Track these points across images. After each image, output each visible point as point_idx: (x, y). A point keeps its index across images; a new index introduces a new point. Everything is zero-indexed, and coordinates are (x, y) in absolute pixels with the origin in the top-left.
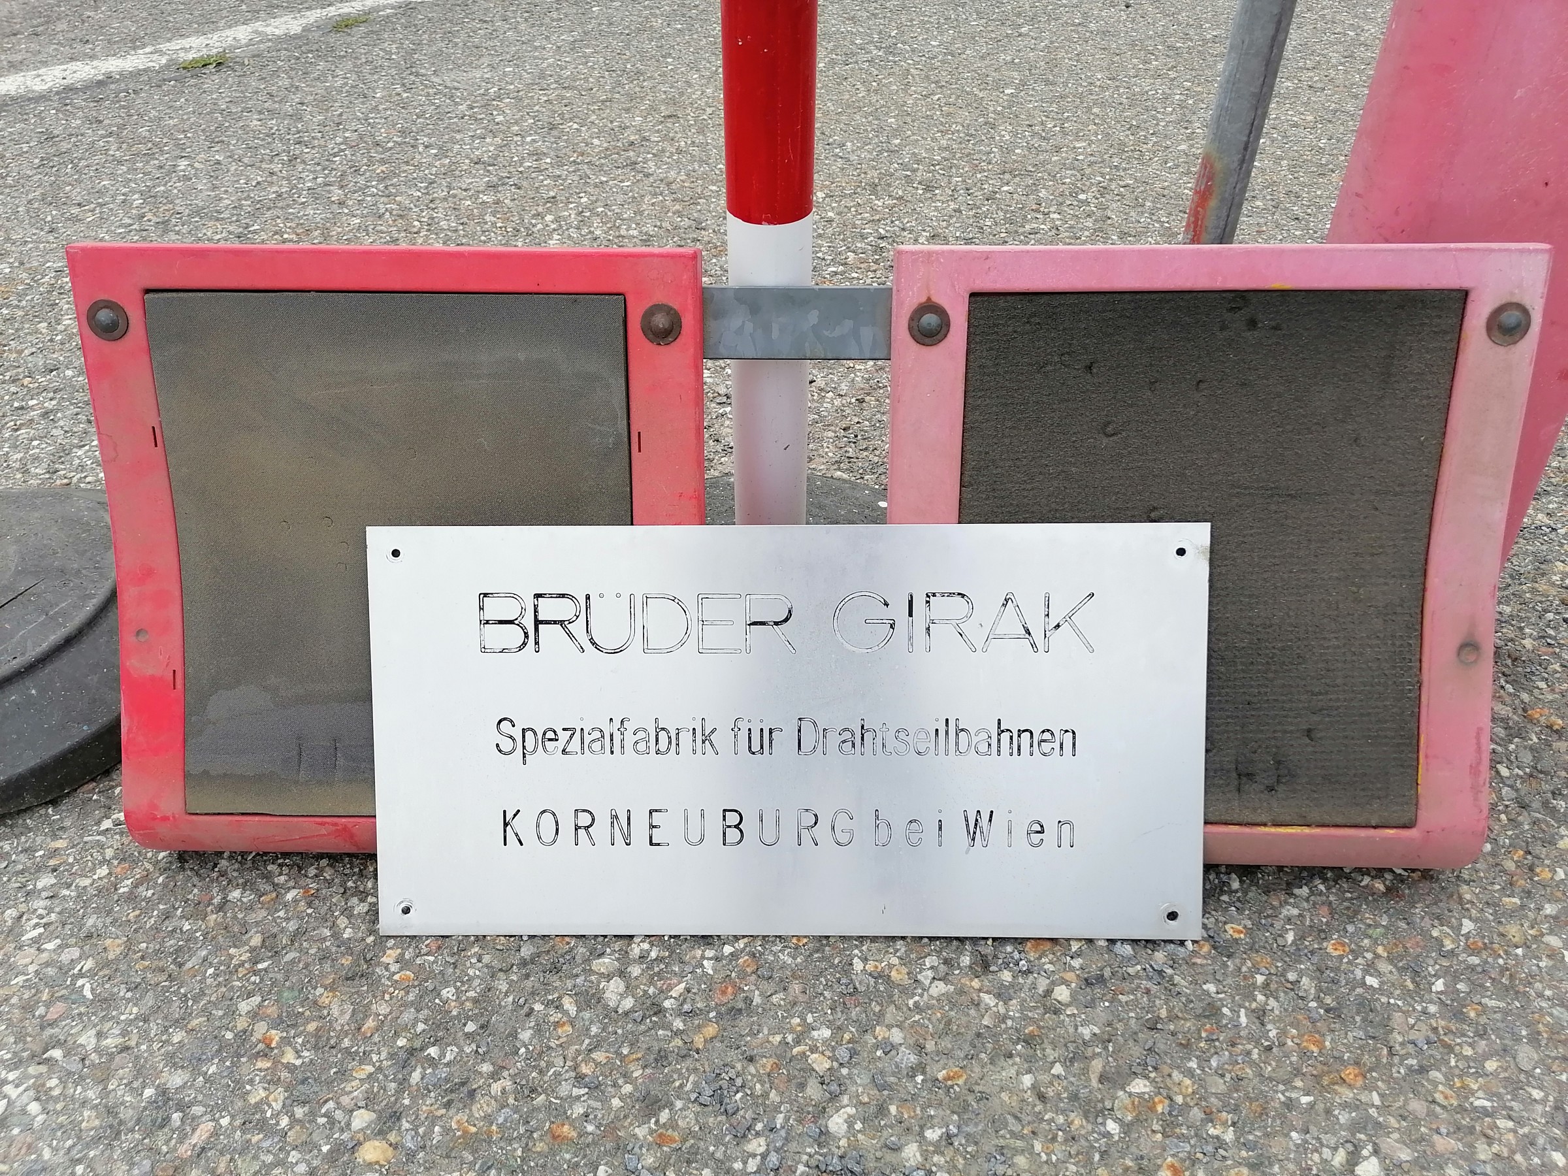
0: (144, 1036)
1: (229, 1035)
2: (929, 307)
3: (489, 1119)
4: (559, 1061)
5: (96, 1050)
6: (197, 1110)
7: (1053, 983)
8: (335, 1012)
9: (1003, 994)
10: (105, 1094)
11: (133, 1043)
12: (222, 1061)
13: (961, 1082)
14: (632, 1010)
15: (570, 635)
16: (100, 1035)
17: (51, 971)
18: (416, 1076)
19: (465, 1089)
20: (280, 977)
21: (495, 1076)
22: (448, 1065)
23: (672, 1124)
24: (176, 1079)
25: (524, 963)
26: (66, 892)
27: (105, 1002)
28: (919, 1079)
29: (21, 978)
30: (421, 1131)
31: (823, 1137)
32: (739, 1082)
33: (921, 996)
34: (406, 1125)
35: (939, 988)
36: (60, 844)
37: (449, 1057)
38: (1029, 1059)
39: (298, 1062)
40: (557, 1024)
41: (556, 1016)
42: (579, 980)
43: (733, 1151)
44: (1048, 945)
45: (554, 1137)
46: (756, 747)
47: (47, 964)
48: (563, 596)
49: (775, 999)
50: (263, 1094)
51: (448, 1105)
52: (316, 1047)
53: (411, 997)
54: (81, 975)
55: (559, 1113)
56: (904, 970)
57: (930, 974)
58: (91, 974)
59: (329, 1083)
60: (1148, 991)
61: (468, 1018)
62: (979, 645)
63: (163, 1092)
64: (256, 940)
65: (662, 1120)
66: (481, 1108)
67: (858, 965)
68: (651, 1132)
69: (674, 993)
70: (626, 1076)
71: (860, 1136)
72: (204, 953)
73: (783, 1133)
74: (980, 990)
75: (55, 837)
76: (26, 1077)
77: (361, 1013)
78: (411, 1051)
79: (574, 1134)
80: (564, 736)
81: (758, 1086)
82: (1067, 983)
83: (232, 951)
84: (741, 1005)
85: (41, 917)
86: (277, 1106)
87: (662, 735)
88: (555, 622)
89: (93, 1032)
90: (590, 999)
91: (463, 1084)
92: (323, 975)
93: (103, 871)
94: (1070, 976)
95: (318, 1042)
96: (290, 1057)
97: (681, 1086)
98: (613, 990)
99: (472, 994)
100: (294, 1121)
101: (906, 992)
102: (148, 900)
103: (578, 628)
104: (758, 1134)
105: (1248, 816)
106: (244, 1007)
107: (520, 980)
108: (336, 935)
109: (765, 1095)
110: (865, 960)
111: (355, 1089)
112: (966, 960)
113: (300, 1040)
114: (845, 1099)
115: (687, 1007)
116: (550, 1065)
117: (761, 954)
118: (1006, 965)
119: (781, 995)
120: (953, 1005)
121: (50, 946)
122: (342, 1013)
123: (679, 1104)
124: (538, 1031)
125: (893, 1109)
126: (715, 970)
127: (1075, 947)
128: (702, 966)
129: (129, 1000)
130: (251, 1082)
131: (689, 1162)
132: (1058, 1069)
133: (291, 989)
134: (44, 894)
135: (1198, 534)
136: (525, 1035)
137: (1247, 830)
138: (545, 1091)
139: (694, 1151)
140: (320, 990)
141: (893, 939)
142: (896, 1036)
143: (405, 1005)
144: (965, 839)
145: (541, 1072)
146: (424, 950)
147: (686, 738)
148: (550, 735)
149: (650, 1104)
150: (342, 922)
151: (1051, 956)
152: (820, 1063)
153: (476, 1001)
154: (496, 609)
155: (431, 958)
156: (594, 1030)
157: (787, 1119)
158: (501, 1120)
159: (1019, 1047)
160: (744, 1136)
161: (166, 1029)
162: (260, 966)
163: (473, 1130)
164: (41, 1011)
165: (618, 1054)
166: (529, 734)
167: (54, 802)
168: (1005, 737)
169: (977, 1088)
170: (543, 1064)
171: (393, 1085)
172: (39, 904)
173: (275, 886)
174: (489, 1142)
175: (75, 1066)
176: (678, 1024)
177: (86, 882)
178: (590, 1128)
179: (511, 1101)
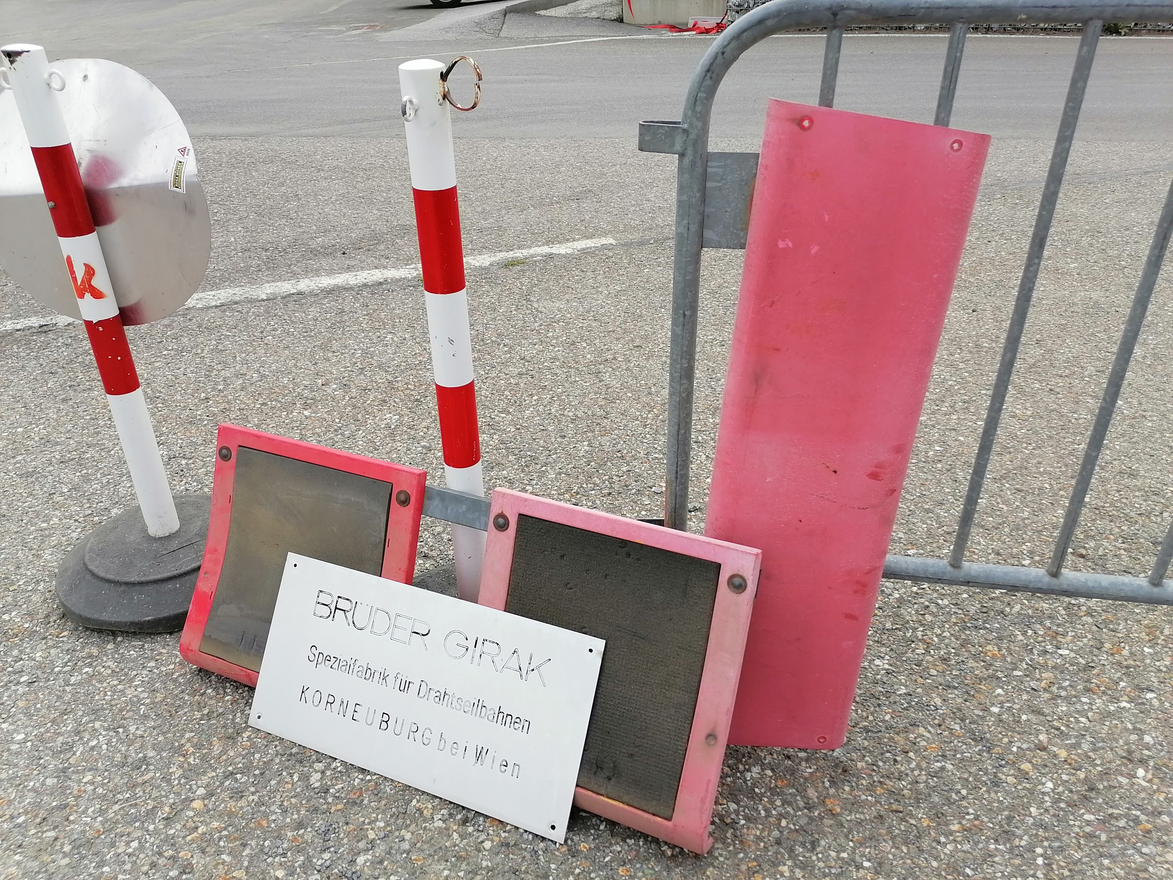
0: (150, 734)
1: (177, 744)
2: (501, 515)
3: (242, 808)
4: (279, 797)
5: (133, 734)
6: (152, 767)
7: (488, 839)
8: (215, 749)
9: (462, 837)
10: (127, 750)
11: (145, 736)
12: (169, 753)
13: (419, 863)
14: (317, 788)
15: (346, 617)
16: (137, 729)
17: (135, 699)
18: (227, 783)
19: (240, 794)
20: (206, 728)
21: (253, 794)
22: (240, 783)
23: (302, 836)
24: (151, 753)
25: (291, 754)
26: (155, 671)
27: (146, 717)
28: (404, 855)
29: (125, 698)
30: (217, 803)
31: (353, 862)
32: (336, 831)
33: (430, 824)
34: (213, 799)
35: (440, 824)
36: (164, 651)
37: (243, 780)
38: (454, 865)
39: (193, 763)
40: (287, 783)
41: (288, 779)
42: (306, 769)
43: (316, 855)
44: (497, 822)
45: (259, 824)
46: (402, 688)
47: (135, 696)
48: (348, 600)
49: (372, 804)
50: (175, 770)
51: (231, 798)
52: (201, 760)
53: (244, 753)
54: (143, 704)
55: (266, 816)
56: (431, 811)
57: (440, 816)
58: (147, 705)
59: (198, 774)
60: (524, 857)
61: (258, 768)
62: (499, 669)
63: (145, 757)
64: (206, 712)
65: (299, 833)
66: (242, 803)
67: (414, 802)
68: (293, 835)
69: (336, 787)
70: (298, 812)
71: (366, 868)
72: (186, 710)
73: (339, 855)
74: (455, 831)
75: (164, 648)
76: (108, 735)
77: (224, 752)
78: (232, 773)
79: (266, 825)
80: (333, 660)
81: (342, 835)
82: (492, 841)
83: (196, 713)
84: (358, 801)
85: (143, 678)
86: (177, 776)
87: (369, 670)
88: (342, 610)
89: (135, 727)
90: (305, 778)
91: (241, 792)
92: (220, 733)
93: (172, 667)
94: (496, 839)
95: (203, 758)
96: (191, 760)
97: (315, 823)
98: (315, 778)
99: (265, 760)
100: (179, 783)
101: (425, 821)
102: (180, 683)
103: (349, 615)
104: (330, 852)
105: (595, 788)
106: (187, 735)
107: (285, 761)
108: (233, 720)
109: (342, 839)
110: (418, 801)
111: (205, 780)
112: (459, 817)
113: (198, 755)
114: (371, 852)
115: (337, 795)
116: (275, 797)
117: (380, 784)
118: (474, 825)
119: (376, 804)
120: (440, 833)
121: (139, 690)
122: (218, 750)
123: (309, 829)
124: (279, 783)
125: (386, 863)
126: (358, 784)
127: (508, 828)
128: (354, 781)
129: (153, 719)
130: (174, 764)
131: (299, 852)
132: (461, 874)
133: (206, 734)
134: (148, 669)
135: (599, 644)
136: (273, 782)
137: (595, 795)
138: (266, 806)
139: (304, 849)
140: (215, 738)
141: (437, 797)
142: (408, 836)
143: (240, 755)
144: (474, 759)
145: (270, 799)
146: (259, 736)
147: (377, 675)
148: (328, 658)
149: (300, 825)
150: (239, 715)
151: (495, 828)
152: (371, 835)
153: (265, 763)
154: (324, 599)
155: (260, 740)
156: (298, 790)
157: (344, 851)
158: (245, 810)
159: (453, 859)
160: (325, 850)
161: (159, 734)
162: (202, 722)
163: (234, 810)
164: (124, 713)
165: (301, 802)
166: (321, 655)
167: (171, 634)
168: (501, 715)
169: (424, 868)
170: (272, 795)
171: (218, 783)
172: (145, 672)
173: (225, 692)
174: (236, 816)
175: (123, 737)
176: (330, 800)
177: (164, 669)
178: (273, 825)
179: (253, 805)
